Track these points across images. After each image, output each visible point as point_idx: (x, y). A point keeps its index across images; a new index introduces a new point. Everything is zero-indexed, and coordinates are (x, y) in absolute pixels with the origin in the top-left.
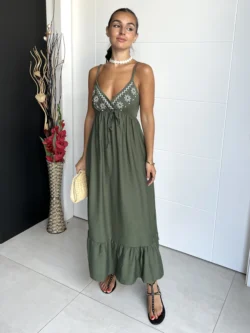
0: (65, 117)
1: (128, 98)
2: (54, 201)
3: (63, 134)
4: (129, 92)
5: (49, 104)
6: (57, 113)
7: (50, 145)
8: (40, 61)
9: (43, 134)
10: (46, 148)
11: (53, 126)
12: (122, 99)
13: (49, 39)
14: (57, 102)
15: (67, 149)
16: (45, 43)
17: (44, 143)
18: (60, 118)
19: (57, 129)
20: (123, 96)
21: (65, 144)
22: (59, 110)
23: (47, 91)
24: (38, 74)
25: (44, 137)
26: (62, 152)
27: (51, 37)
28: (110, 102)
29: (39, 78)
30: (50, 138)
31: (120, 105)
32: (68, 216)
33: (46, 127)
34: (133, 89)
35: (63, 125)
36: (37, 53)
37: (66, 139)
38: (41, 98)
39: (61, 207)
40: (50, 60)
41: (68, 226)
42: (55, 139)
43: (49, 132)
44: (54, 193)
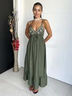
0: (19, 37)
1: (41, 31)
2: (15, 62)
3: (18, 42)
5: (14, 32)
7: (14, 45)
8: (11, 19)
9: (12, 41)
10: (13, 46)
12: (39, 31)
13: (14, 13)
14: (16, 32)
18: (17, 37)
19: (16, 40)
20: (39, 30)
21: (19, 45)
22: (17, 34)
23: (13, 29)
24: (11, 23)
25: (12, 43)
26: (18, 47)
28: (35, 32)
29: (11, 25)
30: (14, 43)
31: (38, 33)
32: (19, 67)
33: (13, 39)
34: (42, 28)
35: (18, 39)
36: (10, 17)
37: (19, 43)
38: (11, 31)
39: (17, 64)
40: (14, 19)
41: (19, 70)
42: (16, 43)
43: (14, 41)
44: (15, 60)
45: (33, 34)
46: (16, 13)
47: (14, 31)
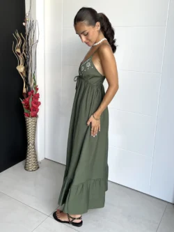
0: (38, 83)
2: (30, 146)
3: (37, 96)
5: (27, 73)
6: (33, 81)
7: (27, 104)
8: (20, 41)
9: (22, 95)
10: (24, 107)
11: (29, 90)
13: (27, 24)
14: (33, 72)
15: (39, 107)
16: (24, 27)
17: (23, 103)
18: (35, 84)
19: (33, 92)
21: (39, 104)
22: (34, 78)
23: (25, 64)
24: (19, 51)
25: (23, 98)
26: (36, 110)
27: (28, 23)
29: (19, 54)
30: (27, 99)
32: (40, 158)
33: (24, 90)
35: (37, 89)
36: (18, 35)
37: (40, 100)
38: (21, 69)
39: (35, 151)
40: (28, 41)
41: (40, 165)
42: (31, 100)
43: (27, 94)
44: (30, 141)
46: (32, 26)
47: (27, 69)
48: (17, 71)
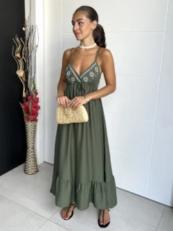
0: (38, 88)
1: (92, 75)
2: (30, 150)
3: (37, 100)
4: (93, 70)
5: (27, 78)
6: (33, 85)
7: (27, 108)
8: (20, 46)
9: (21, 99)
10: (24, 111)
11: (29, 94)
12: (88, 75)
13: (27, 29)
14: (33, 76)
15: (39, 111)
16: (24, 32)
17: (23, 107)
18: (34, 88)
19: (32, 96)
20: (89, 73)
21: (38, 108)
22: (34, 83)
23: (25, 68)
24: (18, 55)
25: (22, 102)
26: (36, 114)
27: (28, 28)
29: (19, 59)
30: (27, 103)
31: (86, 80)
32: (40, 162)
33: (24, 95)
34: (96, 68)
35: (37, 94)
36: (17, 39)
37: (39, 104)
38: (20, 73)
39: (34, 152)
40: (27, 46)
41: (39, 169)
42: (31, 103)
43: (26, 98)
44: (30, 145)
45: (73, 80)
46: (32, 30)
47: (26, 74)
48: (17, 75)
